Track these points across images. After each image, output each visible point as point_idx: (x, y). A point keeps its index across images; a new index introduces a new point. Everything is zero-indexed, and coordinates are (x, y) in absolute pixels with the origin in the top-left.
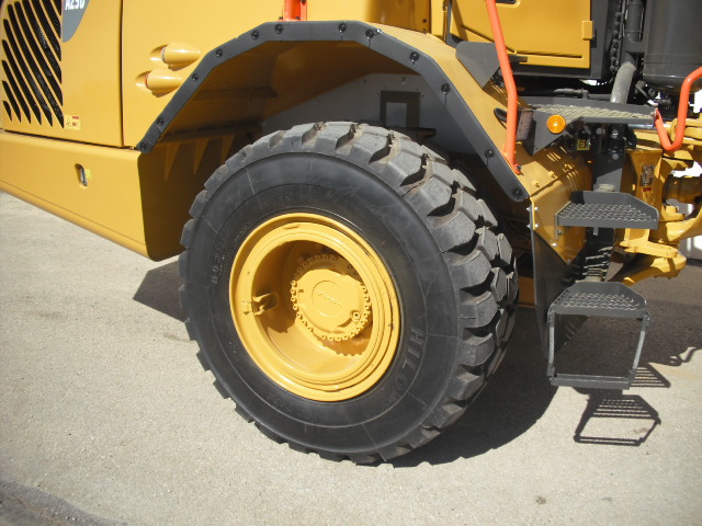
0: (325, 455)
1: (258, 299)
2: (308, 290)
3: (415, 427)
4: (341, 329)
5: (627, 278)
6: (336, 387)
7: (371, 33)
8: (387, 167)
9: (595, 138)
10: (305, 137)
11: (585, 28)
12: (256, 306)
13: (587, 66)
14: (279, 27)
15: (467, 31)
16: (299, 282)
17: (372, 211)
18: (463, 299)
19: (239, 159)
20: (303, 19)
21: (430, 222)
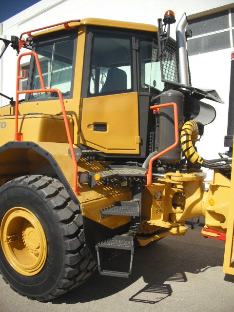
0: (29, 298)
1: (9, 237)
2: (27, 235)
3: (54, 287)
4: (37, 250)
5: (156, 236)
6: (31, 271)
7: (36, 146)
8: (42, 192)
9: (128, 181)
10: (21, 181)
11: (137, 139)
12: (8, 239)
13: (138, 153)
14: (12, 143)
15: (87, 142)
16: (25, 232)
17: (38, 207)
18: (65, 240)
19: (3, 187)
20: (22, 141)
21: (54, 211)
